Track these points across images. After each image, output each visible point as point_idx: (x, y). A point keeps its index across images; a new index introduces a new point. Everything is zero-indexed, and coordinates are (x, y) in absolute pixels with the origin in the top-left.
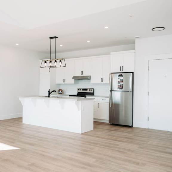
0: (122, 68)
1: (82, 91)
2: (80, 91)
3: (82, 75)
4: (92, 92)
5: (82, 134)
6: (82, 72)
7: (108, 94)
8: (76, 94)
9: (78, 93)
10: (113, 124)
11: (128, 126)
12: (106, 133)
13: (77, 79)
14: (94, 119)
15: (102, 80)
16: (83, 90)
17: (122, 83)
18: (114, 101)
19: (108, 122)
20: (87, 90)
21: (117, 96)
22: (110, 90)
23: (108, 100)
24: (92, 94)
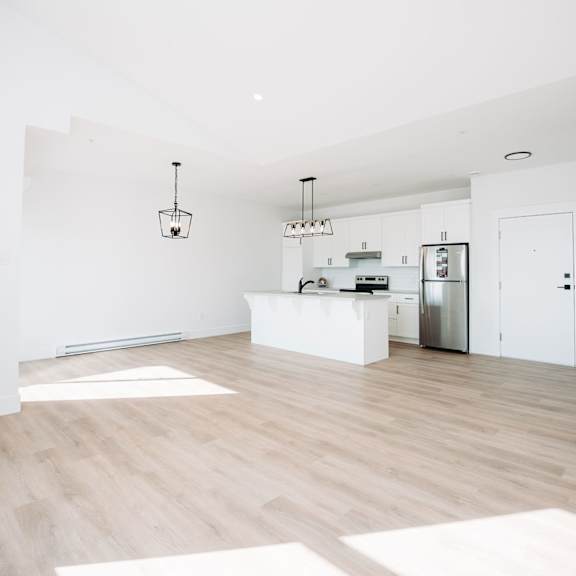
0: (444, 235)
1: (364, 282)
2: (360, 282)
3: (365, 251)
4: (385, 282)
5: (366, 366)
6: (364, 245)
7: (417, 286)
8: (354, 288)
9: (357, 285)
10: (428, 348)
11: (460, 352)
12: (414, 364)
13: (355, 257)
14: (390, 336)
15: (405, 259)
16: (367, 279)
17: (445, 265)
18: (429, 300)
19: (417, 343)
20: (374, 279)
21: (436, 292)
22: (421, 278)
23: (416, 298)
24: (385, 287)
